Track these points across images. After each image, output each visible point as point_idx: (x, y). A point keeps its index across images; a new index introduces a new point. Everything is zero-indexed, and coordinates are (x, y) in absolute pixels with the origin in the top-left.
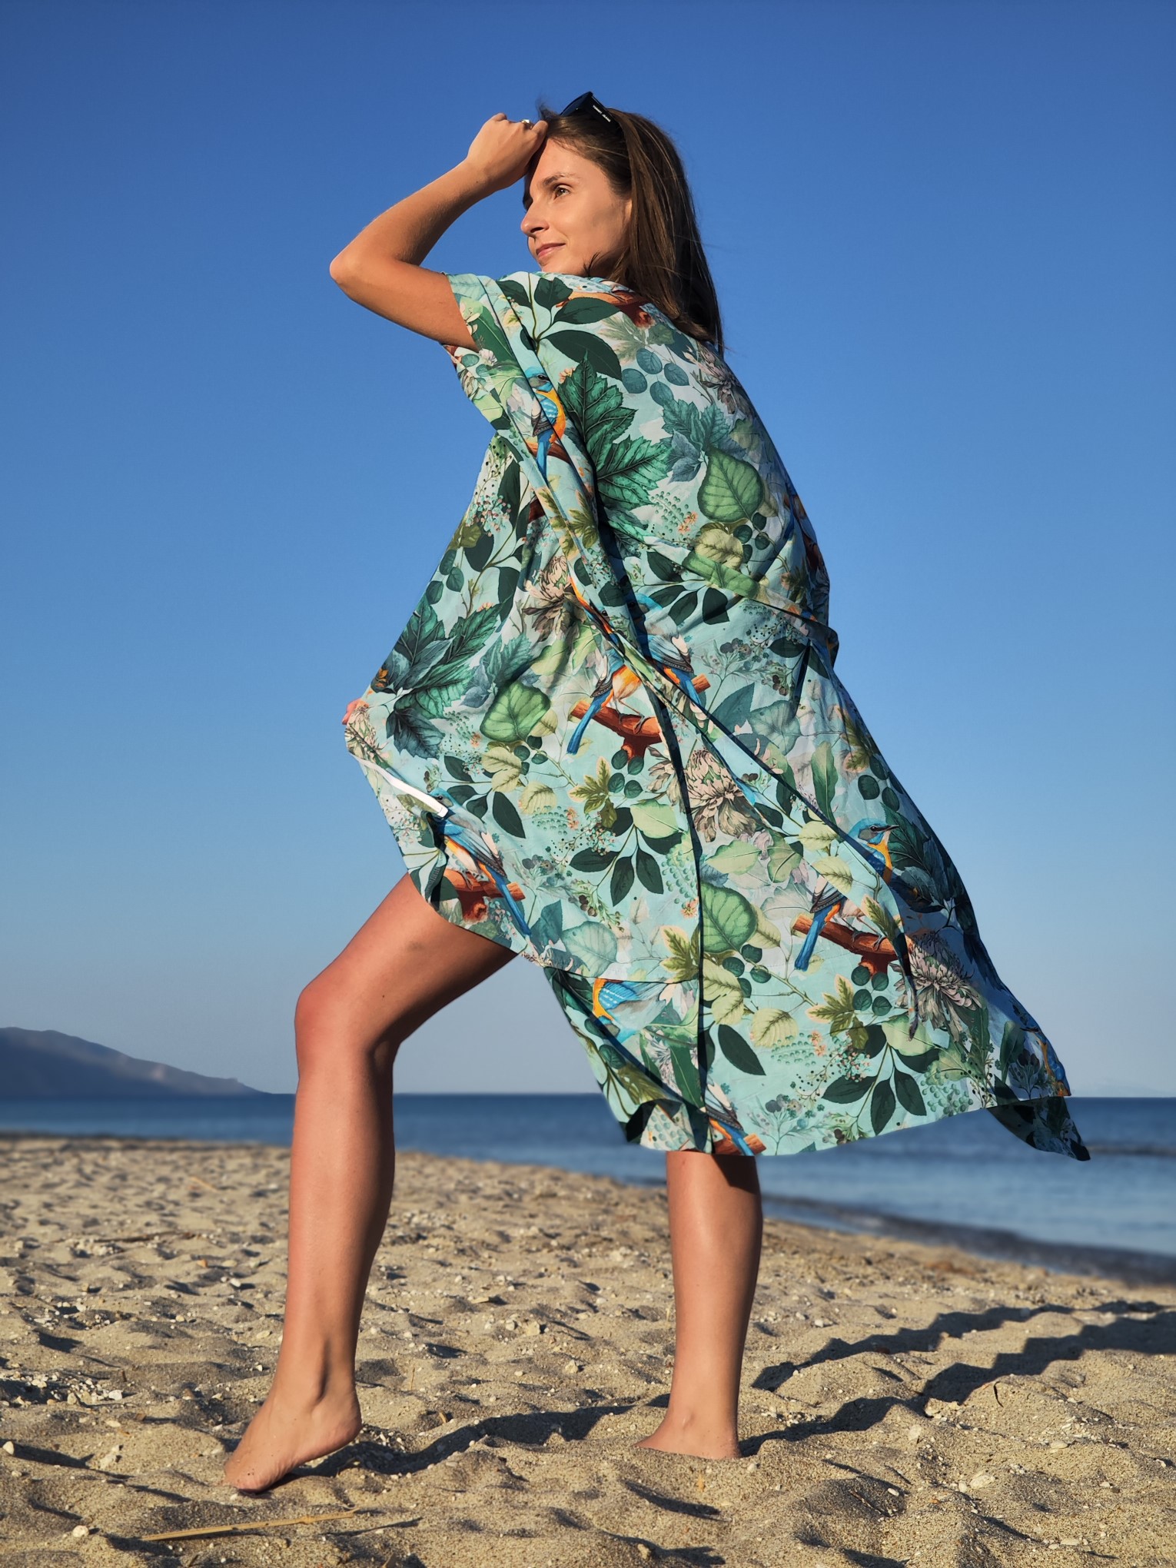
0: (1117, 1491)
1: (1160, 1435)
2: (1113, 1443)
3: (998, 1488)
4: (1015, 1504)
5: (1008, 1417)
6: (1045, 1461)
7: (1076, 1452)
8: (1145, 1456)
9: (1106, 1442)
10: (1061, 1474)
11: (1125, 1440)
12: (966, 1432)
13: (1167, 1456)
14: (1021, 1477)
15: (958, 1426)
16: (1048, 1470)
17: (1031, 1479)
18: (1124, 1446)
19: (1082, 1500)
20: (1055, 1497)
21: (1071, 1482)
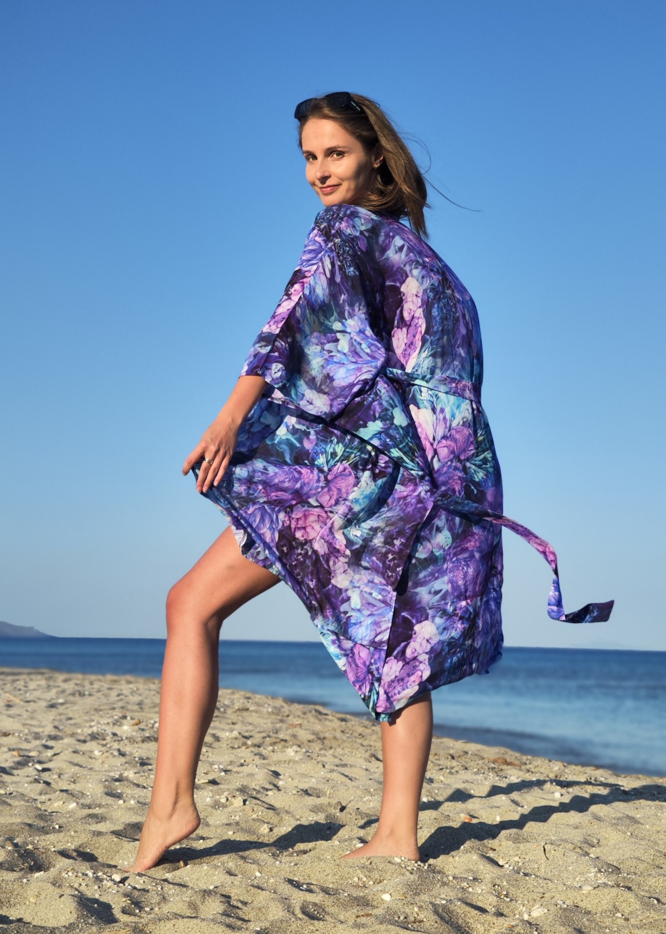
0: (627, 920)
1: (652, 881)
2: (623, 887)
3: (551, 917)
4: (562, 928)
5: (552, 867)
6: (579, 898)
7: (599, 893)
8: (644, 896)
9: (618, 886)
10: (589, 907)
11: (630, 885)
12: (527, 878)
13: (656, 896)
14: (565, 910)
15: (522, 874)
16: (581, 904)
17: (571, 911)
18: (629, 889)
19: (604, 925)
20: (587, 923)
21: (596, 914)
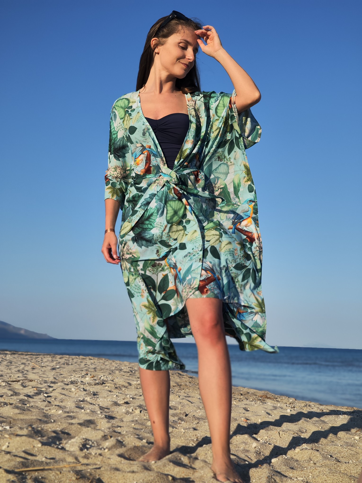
0: (315, 464)
1: (329, 448)
2: (314, 450)
3: (279, 462)
4: (284, 467)
5: (283, 441)
6: (293, 455)
7: (303, 452)
8: (324, 454)
9: (312, 449)
10: (298, 459)
11: (318, 449)
12: (270, 445)
13: (331, 454)
14: (286, 459)
15: (267, 444)
16: (294, 457)
17: (289, 460)
18: (318, 451)
19: (304, 466)
20: (296, 465)
21: (301, 461)
